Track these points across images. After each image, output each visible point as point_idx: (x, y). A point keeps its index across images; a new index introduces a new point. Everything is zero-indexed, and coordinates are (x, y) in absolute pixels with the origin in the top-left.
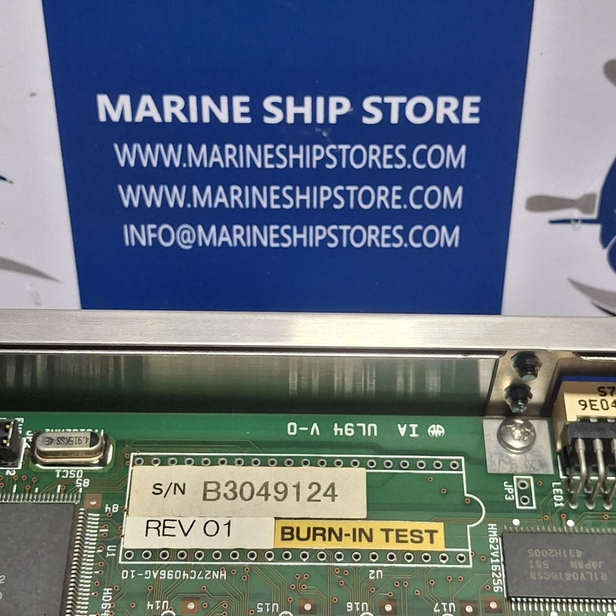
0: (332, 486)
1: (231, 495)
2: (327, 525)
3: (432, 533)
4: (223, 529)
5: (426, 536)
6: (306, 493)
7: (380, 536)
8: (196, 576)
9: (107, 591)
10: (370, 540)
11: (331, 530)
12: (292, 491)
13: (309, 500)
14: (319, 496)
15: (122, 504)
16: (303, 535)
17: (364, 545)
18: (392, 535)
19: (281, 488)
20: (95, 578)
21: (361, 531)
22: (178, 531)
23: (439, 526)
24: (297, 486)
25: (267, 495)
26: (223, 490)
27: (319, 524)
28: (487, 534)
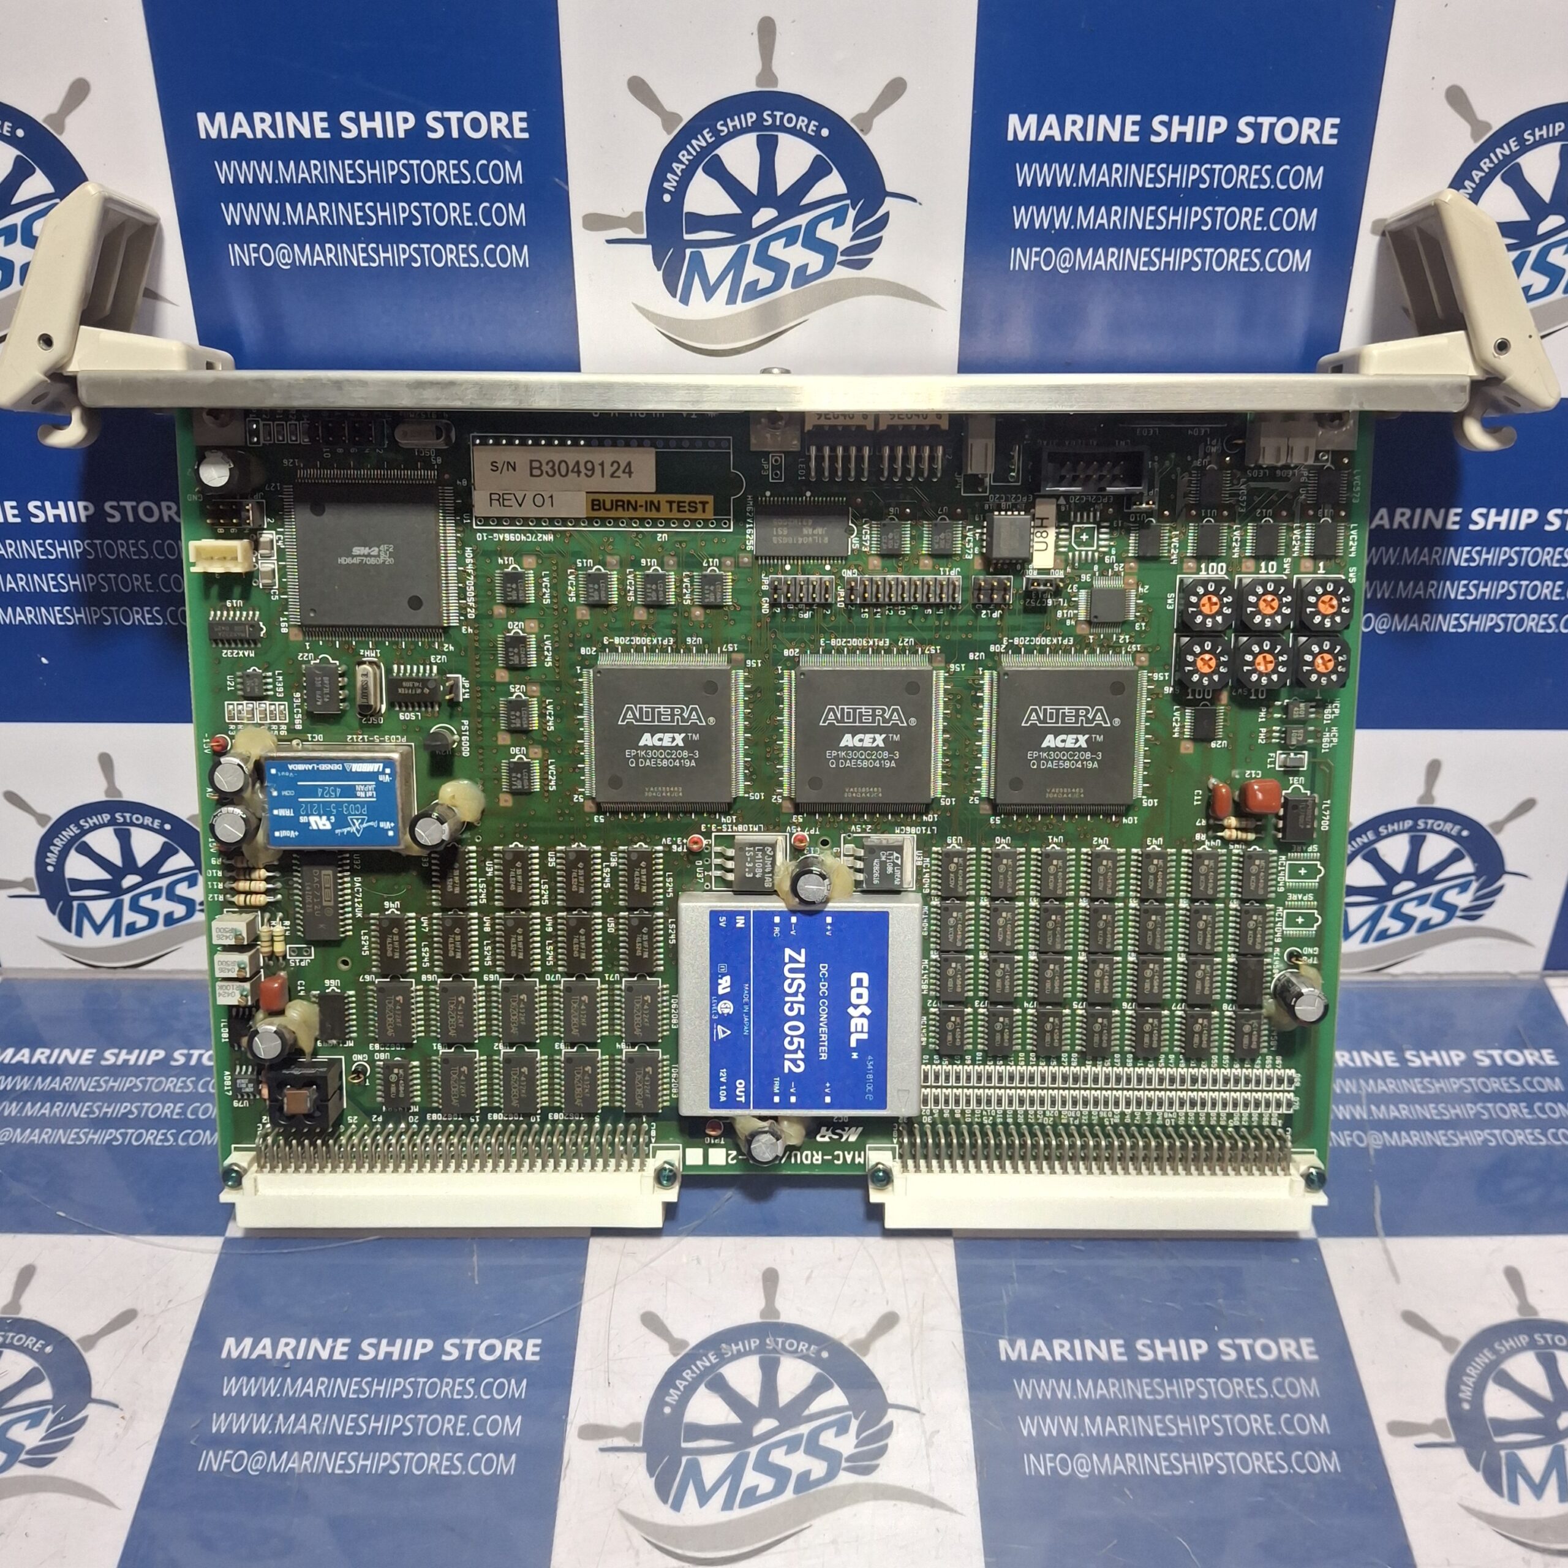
0: (629, 464)
1: (551, 472)
2: (625, 498)
3: (704, 503)
4: (548, 501)
5: (700, 506)
6: (608, 470)
7: (665, 507)
8: (531, 538)
9: (468, 550)
10: (658, 509)
11: (629, 502)
12: (598, 469)
13: (612, 476)
14: (619, 473)
15: (469, 480)
16: (608, 506)
17: (654, 514)
18: (675, 506)
19: (589, 466)
20: (458, 540)
21: (652, 503)
22: (513, 502)
23: (710, 499)
24: (602, 464)
25: (579, 472)
26: (545, 468)
27: (620, 497)
28: (746, 504)
